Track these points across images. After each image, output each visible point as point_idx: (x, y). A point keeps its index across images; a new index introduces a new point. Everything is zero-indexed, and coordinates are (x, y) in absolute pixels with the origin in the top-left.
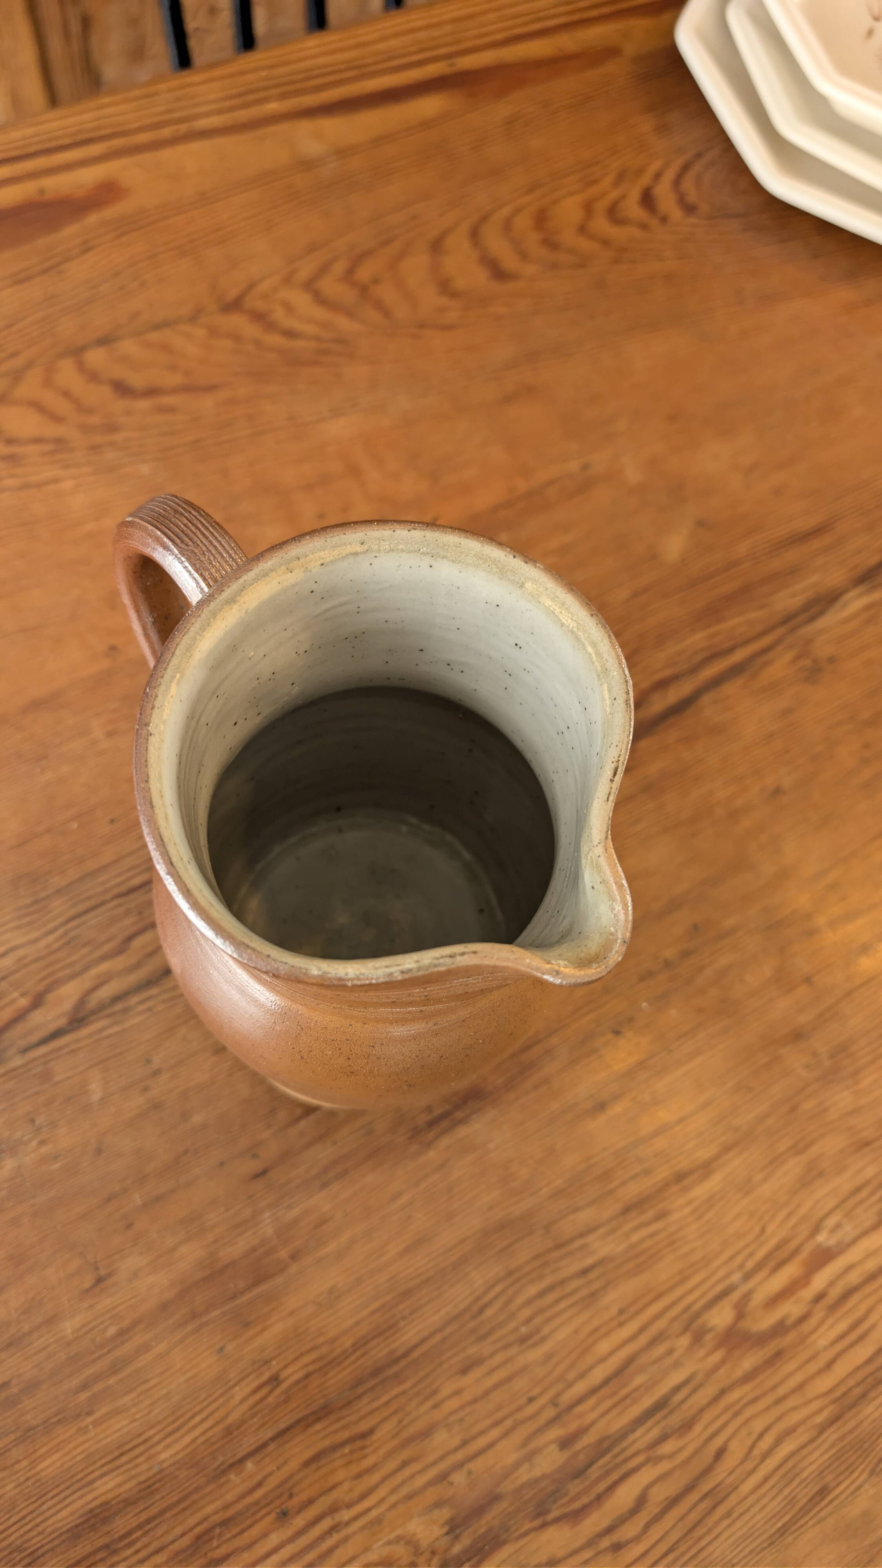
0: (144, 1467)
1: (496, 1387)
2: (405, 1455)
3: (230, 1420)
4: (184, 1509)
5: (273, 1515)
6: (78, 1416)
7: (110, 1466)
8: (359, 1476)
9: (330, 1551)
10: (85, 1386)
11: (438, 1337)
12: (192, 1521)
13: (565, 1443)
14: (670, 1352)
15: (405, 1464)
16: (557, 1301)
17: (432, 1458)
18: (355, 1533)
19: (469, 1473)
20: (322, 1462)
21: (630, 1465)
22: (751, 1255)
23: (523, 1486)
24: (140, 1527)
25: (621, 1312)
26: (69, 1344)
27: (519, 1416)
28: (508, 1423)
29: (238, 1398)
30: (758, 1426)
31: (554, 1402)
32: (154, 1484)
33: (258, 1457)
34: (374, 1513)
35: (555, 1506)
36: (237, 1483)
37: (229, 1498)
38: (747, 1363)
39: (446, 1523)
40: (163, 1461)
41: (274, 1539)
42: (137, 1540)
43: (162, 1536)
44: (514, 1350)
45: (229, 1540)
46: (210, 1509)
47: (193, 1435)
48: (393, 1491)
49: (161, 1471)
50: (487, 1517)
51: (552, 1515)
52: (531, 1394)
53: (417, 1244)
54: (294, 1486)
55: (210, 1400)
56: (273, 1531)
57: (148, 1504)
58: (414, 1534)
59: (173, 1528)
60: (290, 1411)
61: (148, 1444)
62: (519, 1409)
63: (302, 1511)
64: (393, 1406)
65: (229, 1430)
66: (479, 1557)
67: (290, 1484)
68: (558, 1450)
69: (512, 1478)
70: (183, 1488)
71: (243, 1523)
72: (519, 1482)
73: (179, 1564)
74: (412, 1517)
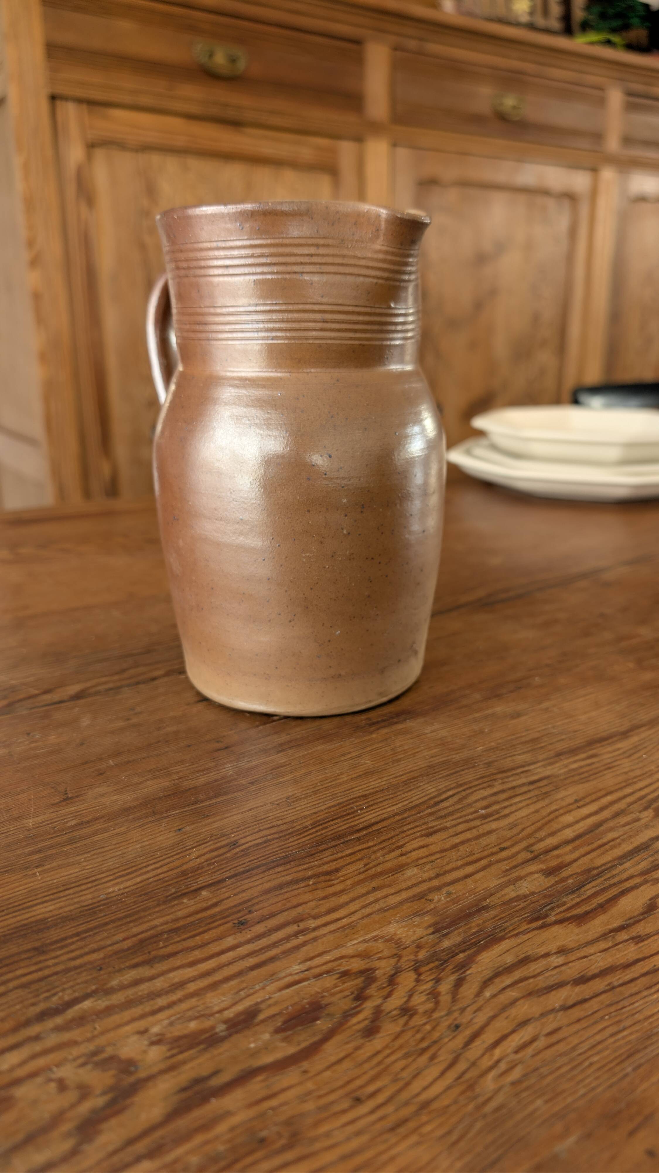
0: (90, 896)
1: (463, 843)
2: (374, 884)
3: (184, 867)
4: (131, 922)
5: (230, 925)
6: (27, 868)
7: (52, 897)
8: (325, 898)
9: (297, 948)
11: (397, 818)
12: (135, 930)
13: (549, 872)
14: (638, 820)
15: (375, 889)
16: (511, 798)
17: (404, 885)
18: (324, 935)
19: (449, 894)
20: (283, 891)
21: (627, 885)
23: (511, 900)
24: (77, 934)
25: (576, 801)
26: (29, 830)
27: (493, 859)
28: (483, 862)
29: (194, 855)
31: (527, 849)
32: (99, 906)
33: (213, 889)
34: (345, 921)
35: (553, 913)
36: (189, 904)
37: (180, 914)
39: (430, 926)
40: (110, 893)
41: (230, 941)
42: (73, 943)
43: (100, 940)
44: (477, 822)
45: (178, 942)
46: (156, 922)
47: (145, 877)
49: (107, 899)
50: (476, 921)
51: (552, 918)
52: (502, 846)
53: (368, 773)
54: (252, 905)
55: (164, 857)
56: (230, 936)
57: (89, 920)
58: (395, 934)
59: (114, 935)
60: (249, 862)
61: (96, 883)
62: (492, 854)
63: (263, 921)
64: (359, 856)
65: (184, 873)
66: (475, 949)
67: (250, 904)
68: (543, 877)
69: (498, 895)
70: (129, 909)
71: (195, 930)
72: (507, 898)
73: (117, 960)
74: (390, 923)
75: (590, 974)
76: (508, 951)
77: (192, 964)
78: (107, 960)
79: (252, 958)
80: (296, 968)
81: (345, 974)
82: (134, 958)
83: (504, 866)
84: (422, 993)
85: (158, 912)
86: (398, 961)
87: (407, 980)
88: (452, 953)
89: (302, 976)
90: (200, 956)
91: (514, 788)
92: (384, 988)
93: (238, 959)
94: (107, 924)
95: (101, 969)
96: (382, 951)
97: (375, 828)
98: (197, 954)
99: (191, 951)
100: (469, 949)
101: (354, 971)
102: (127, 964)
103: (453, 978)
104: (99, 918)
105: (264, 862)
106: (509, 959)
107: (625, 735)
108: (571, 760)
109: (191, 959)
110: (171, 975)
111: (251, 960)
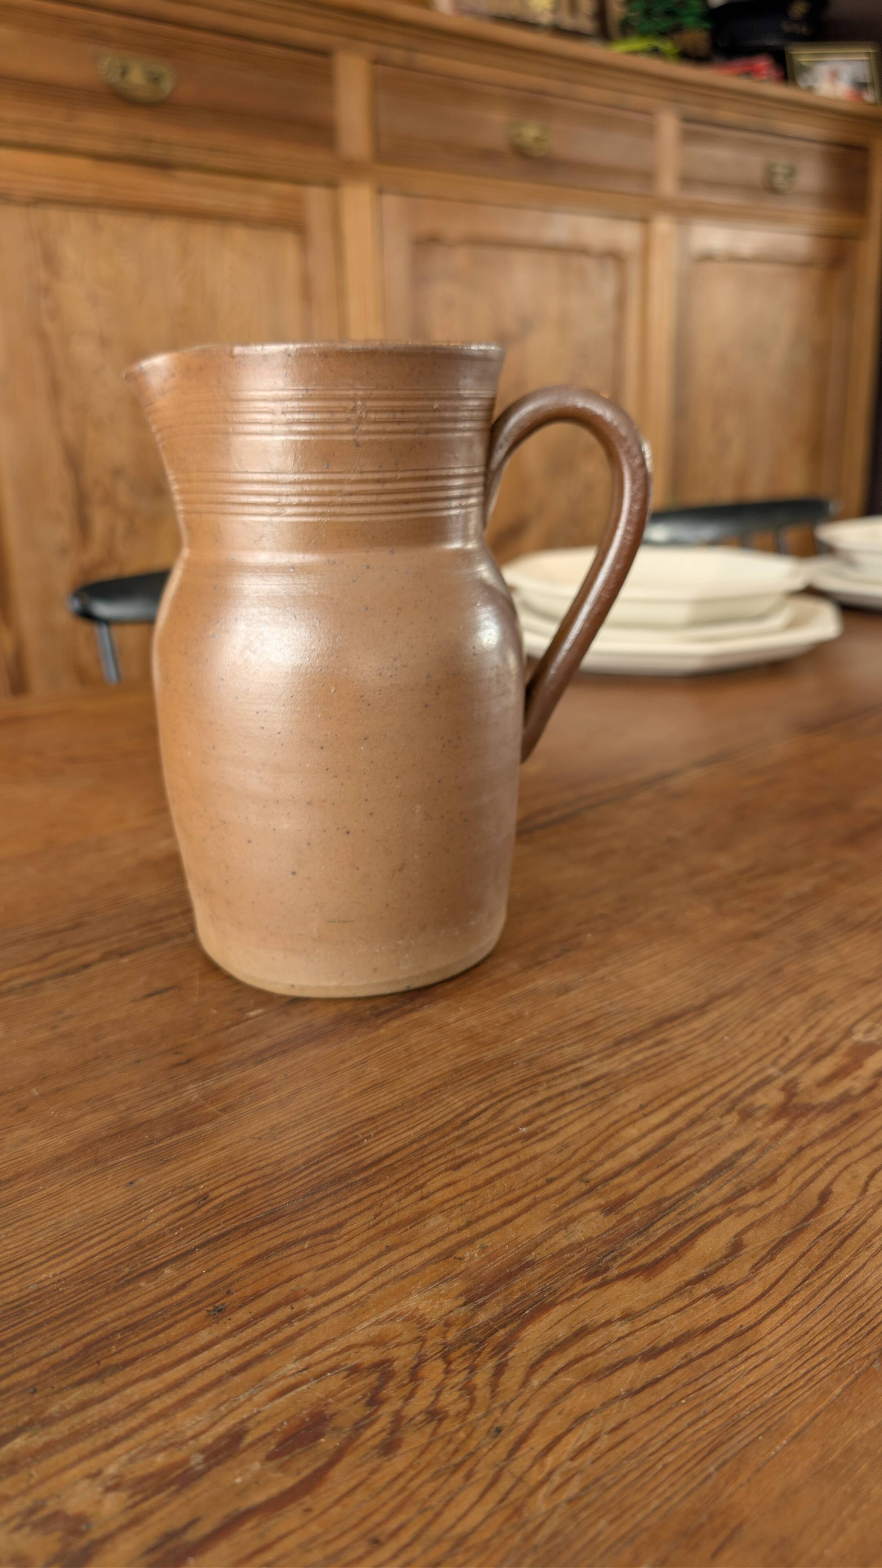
0: (15, 1288)
1: (499, 1175)
2: (389, 1241)
3: (140, 1237)
4: (71, 1321)
5: (204, 1313)
8: (326, 1266)
9: (291, 1339)
11: (416, 1146)
12: (78, 1332)
13: (609, 1209)
14: (718, 1128)
15: (389, 1249)
16: (559, 1108)
17: (426, 1240)
18: (326, 1318)
19: (484, 1248)
20: (271, 1260)
21: (706, 1218)
22: (782, 1055)
23: (562, 1252)
25: (642, 1107)
27: (538, 1195)
28: (526, 1201)
29: (152, 1218)
31: (581, 1178)
33: (179, 1264)
34: (352, 1297)
35: (616, 1265)
36: (148, 1289)
37: (136, 1304)
38: (822, 1126)
39: (461, 1295)
40: (42, 1281)
41: (204, 1336)
43: (33, 1350)
44: (517, 1146)
45: (136, 1343)
46: (106, 1318)
47: (88, 1254)
48: (375, 1275)
49: (39, 1290)
50: (520, 1283)
51: (614, 1272)
52: (549, 1176)
53: (376, 1086)
54: (232, 1283)
55: (112, 1224)
56: (204, 1328)
57: (15, 1322)
58: (417, 1309)
59: (51, 1341)
60: (224, 1222)
61: (23, 1268)
62: (537, 1189)
63: (246, 1305)
64: (367, 1203)
65: (139, 1245)
66: (519, 1322)
67: (228, 1281)
68: (602, 1216)
69: (546, 1245)
70: (69, 1302)
71: (158, 1325)
72: (557, 1248)
73: (55, 1377)
74: (410, 1294)
75: (662, 1344)
76: (560, 1321)
77: (155, 1373)
78: (43, 1378)
79: (233, 1357)
80: (291, 1367)
81: (355, 1370)
82: (78, 1372)
83: (553, 1204)
84: (453, 1388)
85: (107, 1303)
86: (422, 1346)
87: (434, 1371)
88: (490, 1330)
89: (299, 1377)
90: (165, 1362)
91: (562, 1093)
92: (405, 1385)
93: (214, 1361)
94: (40, 1326)
95: (35, 1391)
96: (401, 1334)
97: (387, 1163)
98: (162, 1358)
99: (152, 1355)
100: (511, 1322)
101: (366, 1364)
102: (69, 1381)
103: (491, 1364)
104: (29, 1318)
105: (245, 1221)
106: (562, 1332)
107: (701, 1009)
108: (635, 1049)
109: (154, 1367)
110: (128, 1391)
111: (232, 1360)
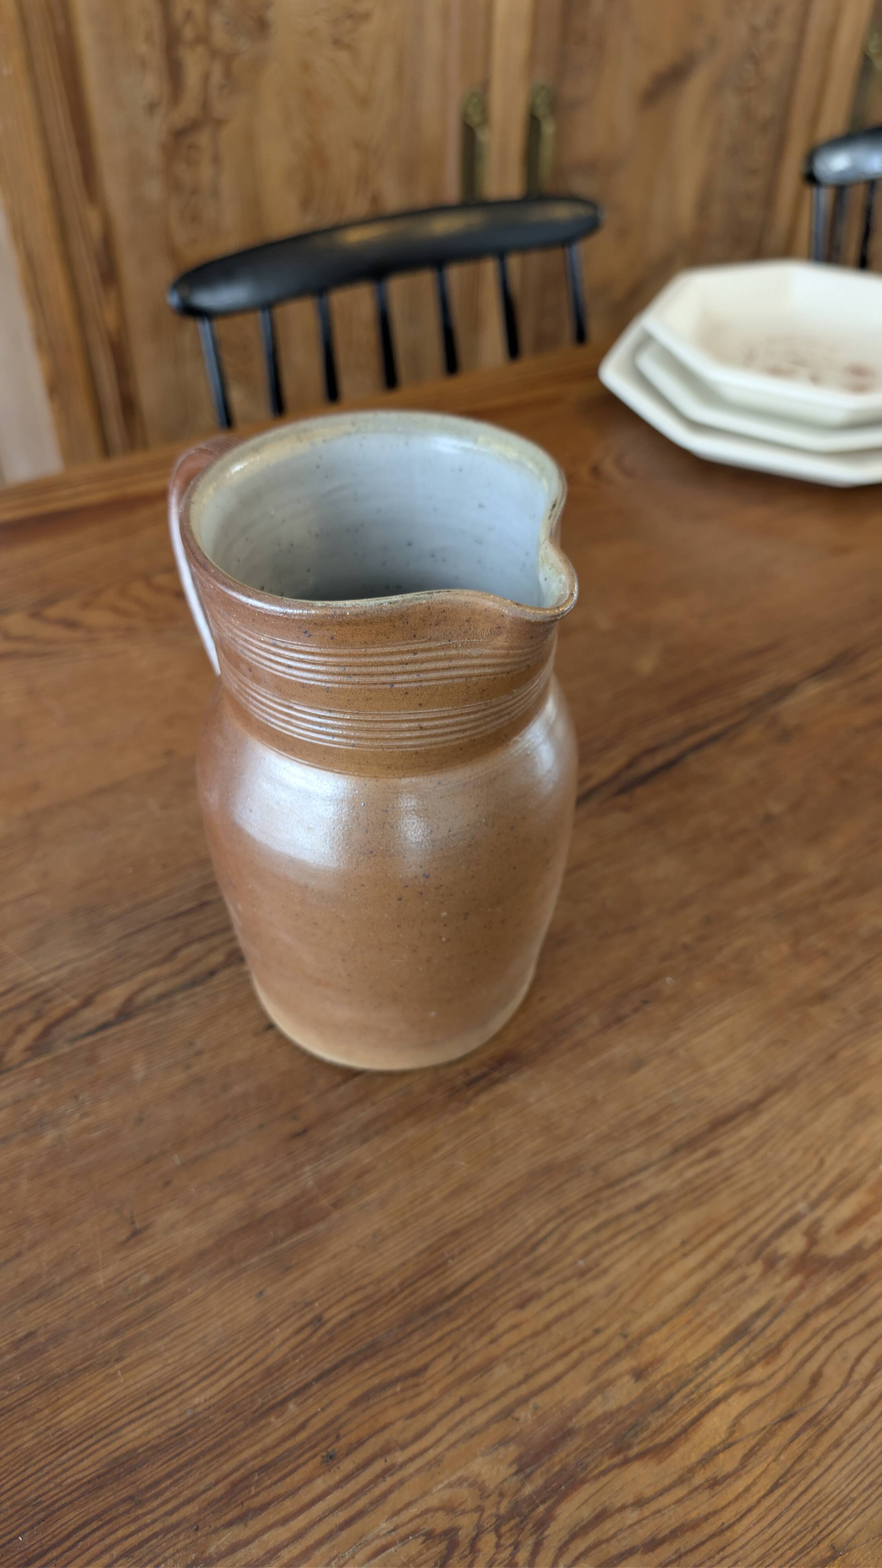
0: (176, 1412)
1: (557, 1319)
2: (463, 1390)
3: (270, 1362)
4: (219, 1456)
5: (318, 1459)
6: (107, 1362)
7: (138, 1413)
8: (412, 1415)
9: (384, 1496)
10: (115, 1333)
11: (491, 1274)
12: (227, 1468)
13: (639, 1374)
14: (743, 1279)
15: (463, 1401)
16: (615, 1236)
17: (493, 1393)
18: (411, 1476)
19: (536, 1408)
20: (371, 1402)
21: (716, 1394)
22: (814, 1185)
23: (597, 1421)
24: (169, 1475)
25: (684, 1243)
26: (101, 1293)
27: (585, 1348)
28: (575, 1355)
29: (278, 1340)
30: (853, 1350)
31: (622, 1334)
32: (187, 1429)
33: (300, 1398)
34: (431, 1454)
35: (637, 1441)
36: (278, 1426)
37: (269, 1441)
38: (830, 1287)
39: (514, 1462)
40: (195, 1407)
41: (320, 1485)
42: (166, 1489)
43: (194, 1484)
44: (573, 1284)
45: (270, 1486)
46: (246, 1454)
47: (230, 1378)
48: (451, 1430)
49: (194, 1416)
50: (561, 1455)
51: (635, 1450)
52: (596, 1326)
53: (463, 1188)
54: (341, 1427)
55: (248, 1342)
56: (319, 1476)
57: (180, 1450)
58: (479, 1475)
59: (206, 1476)
60: (335, 1351)
61: (181, 1389)
62: (585, 1341)
63: (351, 1453)
64: (448, 1343)
65: (268, 1372)
66: (555, 1498)
67: (336, 1425)
68: (633, 1381)
69: (584, 1412)
70: (218, 1432)
71: (285, 1468)
72: (593, 1416)
73: (211, 1515)
74: (475, 1456)
75: (661, 1536)
76: (586, 1501)
77: (285, 1521)
78: (203, 1516)
79: (342, 1511)
80: (385, 1526)
81: (429, 1536)
82: (228, 1513)
83: (595, 1362)
84: (501, 1563)
85: (247, 1438)
86: (481, 1516)
87: (488, 1541)
88: (533, 1503)
89: (389, 1538)
90: (291, 1509)
91: (618, 1217)
92: (466, 1556)
93: (327, 1513)
94: (197, 1458)
95: (197, 1530)
96: (466, 1500)
98: (289, 1506)
99: (282, 1501)
100: (550, 1497)
101: (438, 1531)
102: (223, 1521)
103: (531, 1542)
104: (189, 1448)
105: (351, 1352)
106: (586, 1513)
107: (753, 1108)
108: (688, 1160)
109: (283, 1514)
110: (265, 1537)
111: (340, 1514)
